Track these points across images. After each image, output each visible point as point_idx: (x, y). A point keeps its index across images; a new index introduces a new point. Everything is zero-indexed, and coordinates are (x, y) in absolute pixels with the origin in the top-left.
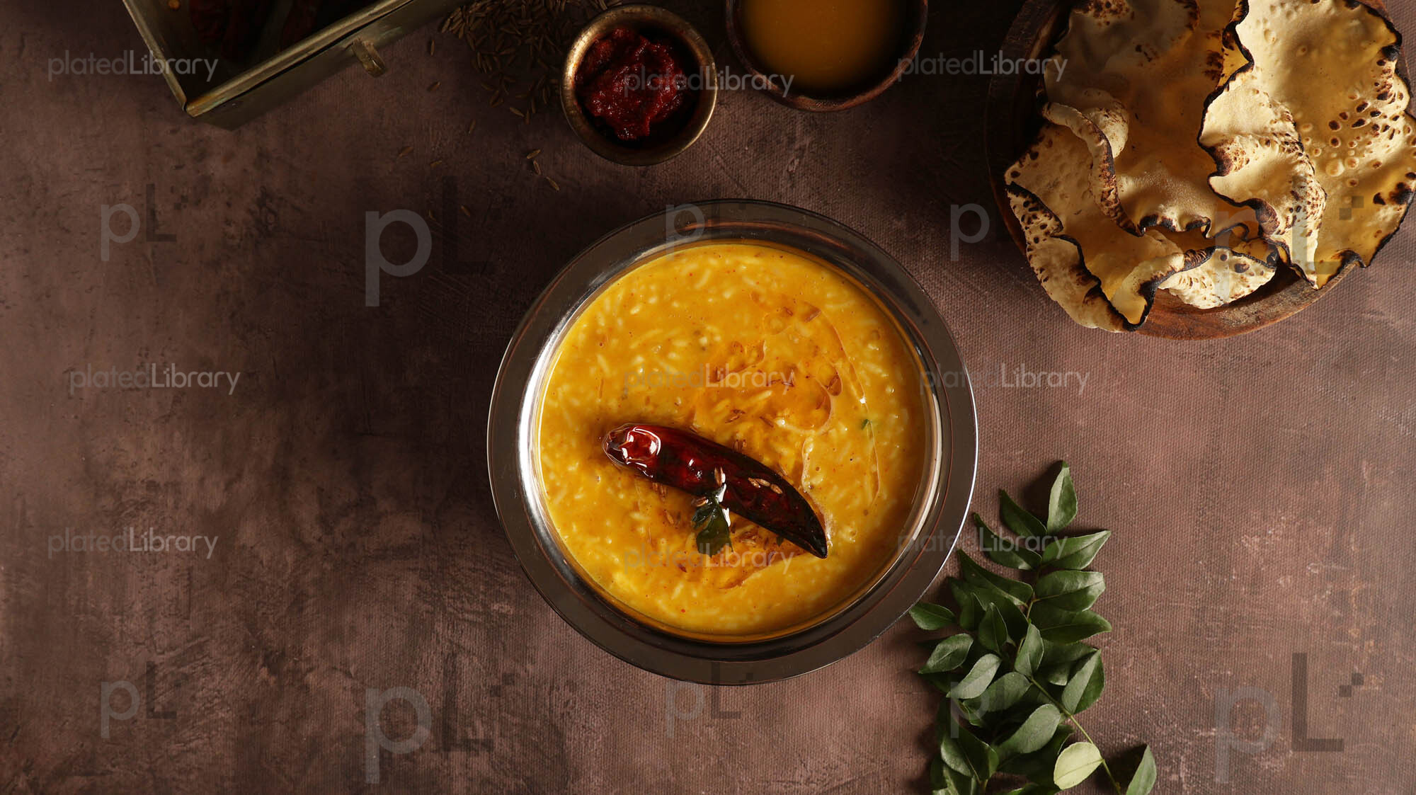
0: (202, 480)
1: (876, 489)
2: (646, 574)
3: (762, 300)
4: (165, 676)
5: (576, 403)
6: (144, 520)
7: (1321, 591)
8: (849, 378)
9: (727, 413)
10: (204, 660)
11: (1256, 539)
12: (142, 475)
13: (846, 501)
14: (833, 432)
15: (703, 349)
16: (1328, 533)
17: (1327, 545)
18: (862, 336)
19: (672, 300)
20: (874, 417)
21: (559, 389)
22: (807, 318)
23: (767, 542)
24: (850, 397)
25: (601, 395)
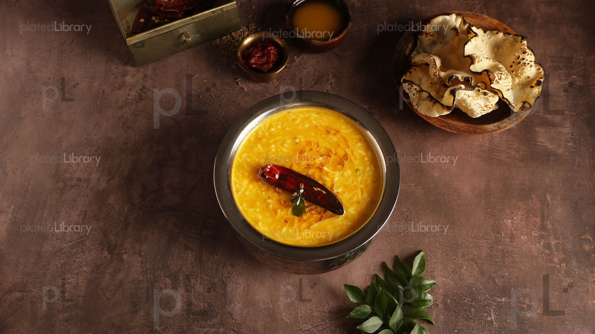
0: (99, 179)
1: (362, 193)
2: (272, 223)
3: (319, 128)
4: (65, 252)
5: (249, 160)
6: (73, 192)
7: (540, 243)
8: (351, 154)
9: (305, 166)
10: (83, 247)
11: (510, 221)
12: (77, 176)
13: (351, 198)
14: (345, 173)
15: (297, 143)
16: (538, 220)
17: (539, 224)
18: (355, 141)
19: (286, 127)
20: (361, 168)
21: (243, 155)
22: (335, 134)
23: (320, 212)
24: (351, 161)
25: (258, 158)
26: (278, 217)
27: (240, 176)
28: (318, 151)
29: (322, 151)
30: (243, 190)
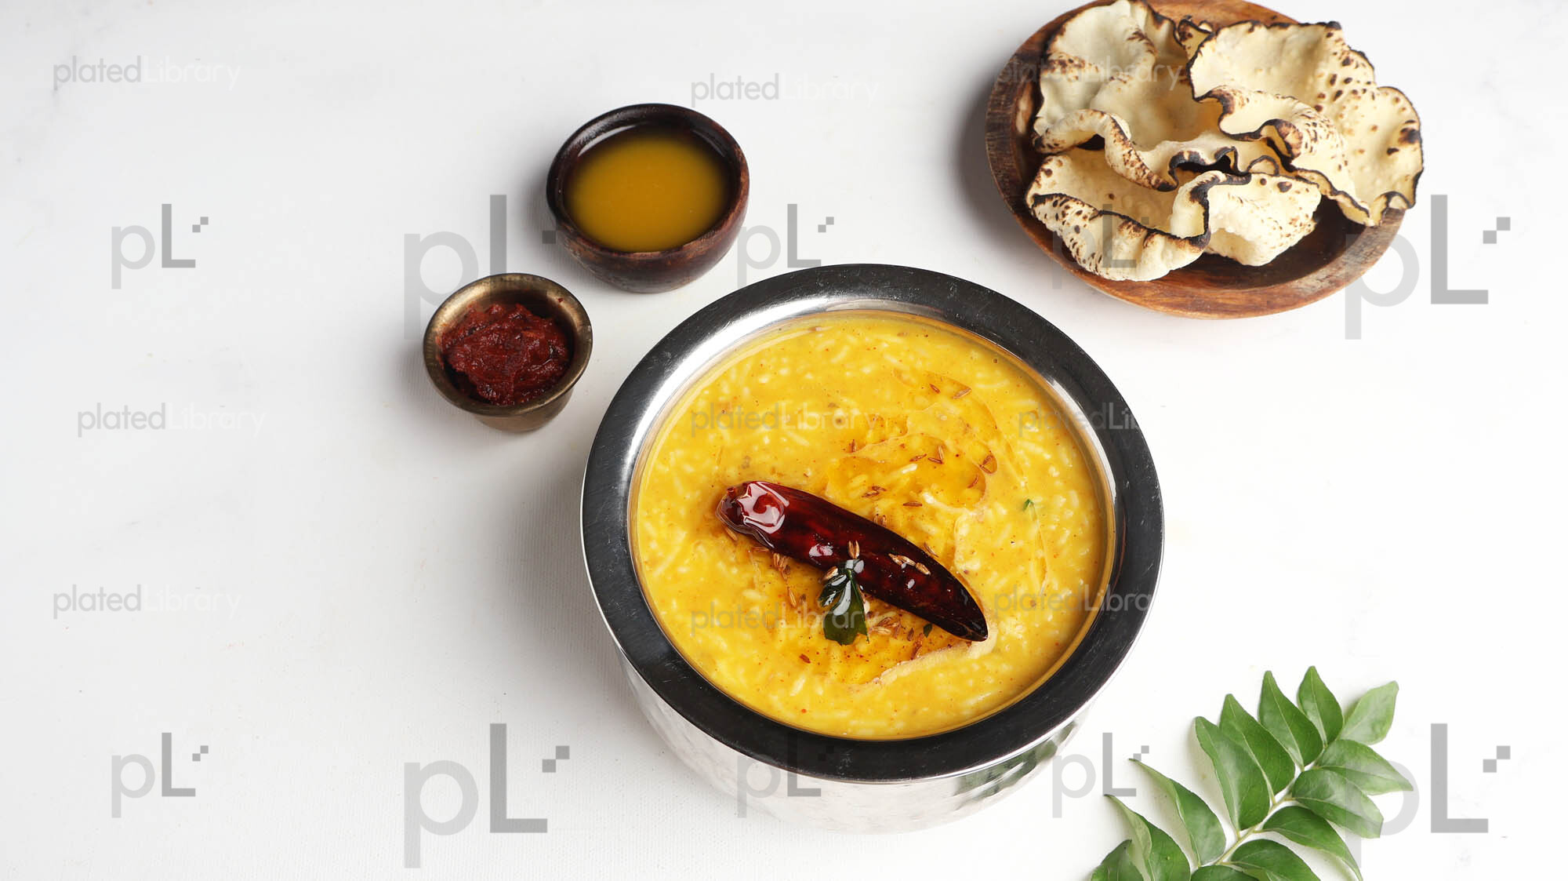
1: (1042, 575)
2: (760, 664)
3: (905, 377)
5: (689, 469)
8: (1006, 457)
9: (864, 490)
13: (1009, 590)
14: (989, 513)
19: (805, 372)
20: (1036, 497)
21: (671, 453)
22: (956, 396)
23: (911, 632)
24: (1007, 476)
25: (719, 462)
26: (779, 646)
27: (663, 515)
28: (903, 446)
29: (916, 445)
30: (671, 558)
